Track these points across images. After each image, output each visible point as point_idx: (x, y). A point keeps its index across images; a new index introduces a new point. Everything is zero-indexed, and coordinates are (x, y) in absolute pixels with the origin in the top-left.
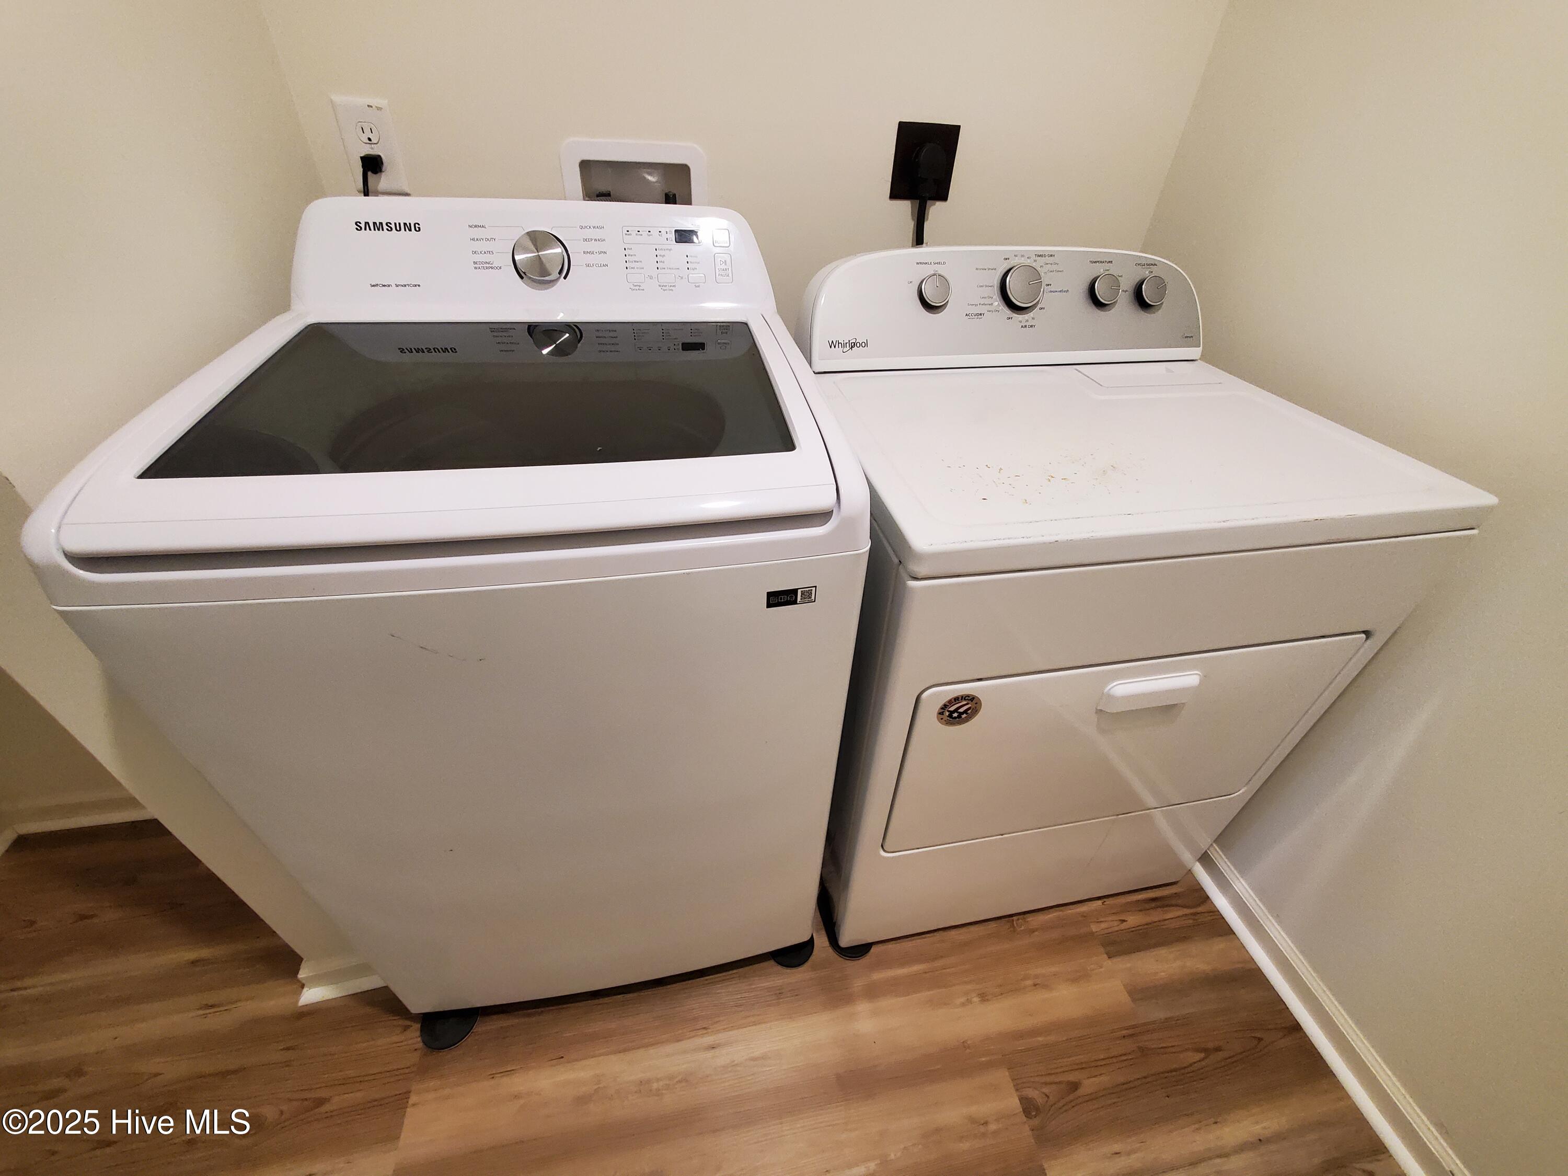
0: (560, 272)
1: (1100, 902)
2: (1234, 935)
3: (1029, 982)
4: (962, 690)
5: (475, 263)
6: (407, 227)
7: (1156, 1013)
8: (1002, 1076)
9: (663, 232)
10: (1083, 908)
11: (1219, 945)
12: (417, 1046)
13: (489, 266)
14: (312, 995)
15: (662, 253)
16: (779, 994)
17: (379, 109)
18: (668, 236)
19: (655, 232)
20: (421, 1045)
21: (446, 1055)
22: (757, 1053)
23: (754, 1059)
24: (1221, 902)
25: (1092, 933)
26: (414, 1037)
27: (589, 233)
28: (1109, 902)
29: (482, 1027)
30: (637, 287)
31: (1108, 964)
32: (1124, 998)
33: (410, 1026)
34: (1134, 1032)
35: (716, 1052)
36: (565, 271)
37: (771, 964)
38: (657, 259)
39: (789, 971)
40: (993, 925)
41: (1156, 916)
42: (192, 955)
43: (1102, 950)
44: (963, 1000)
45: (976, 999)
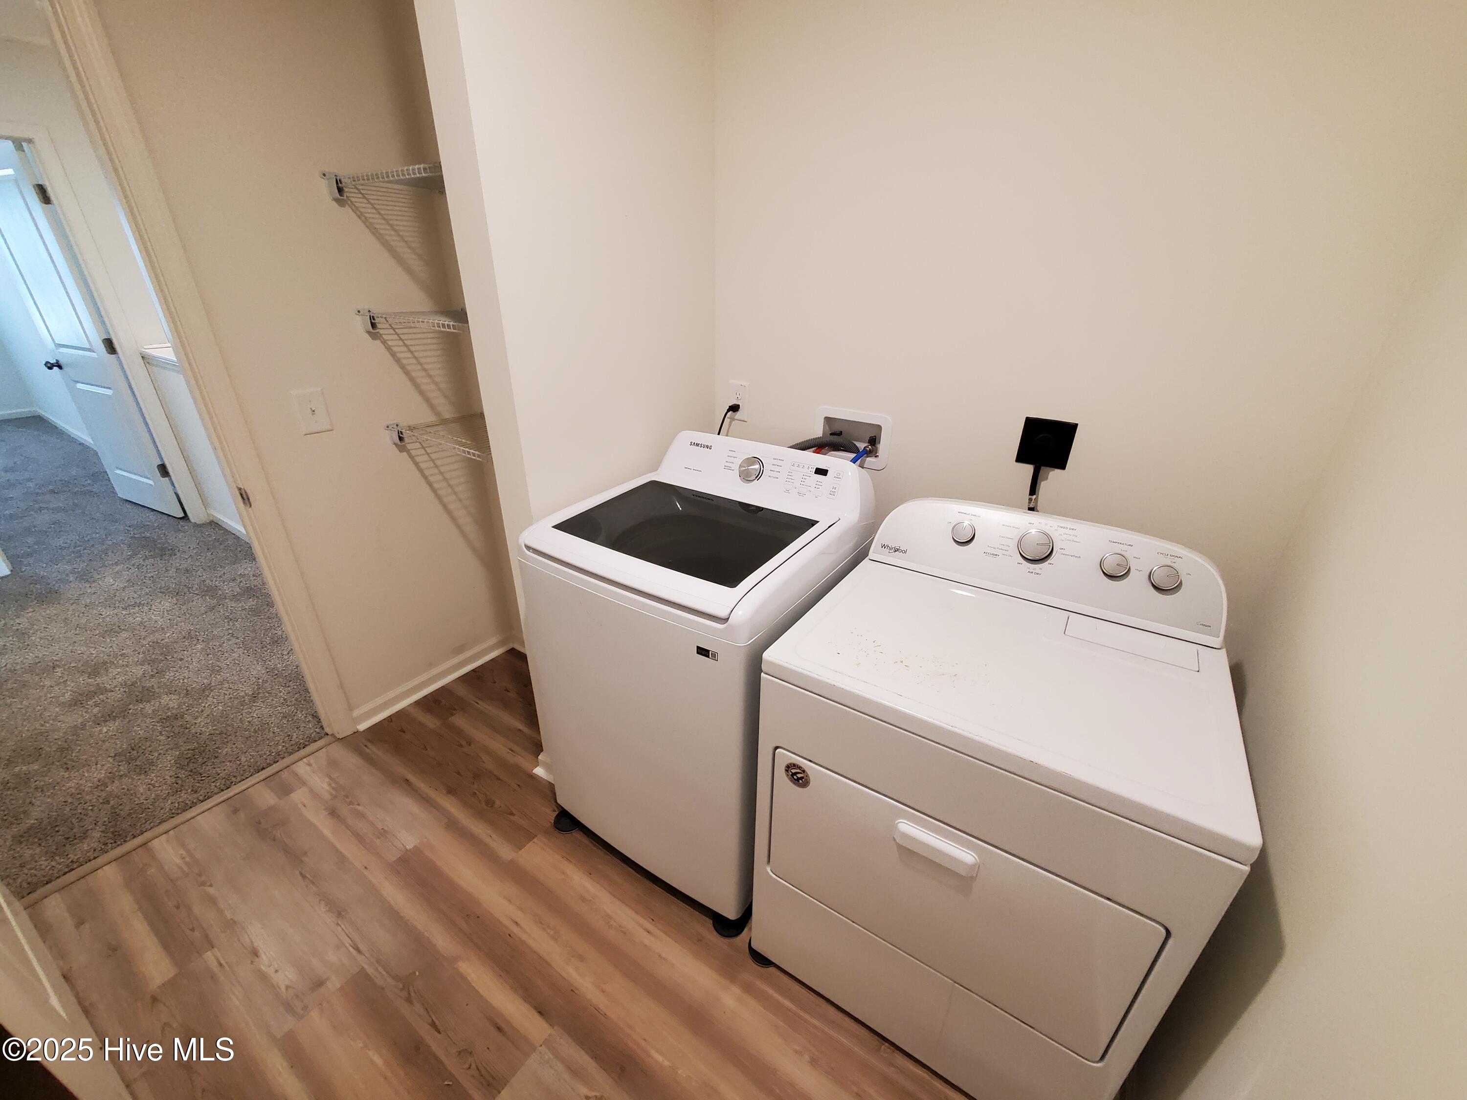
0: (756, 477)
4: (799, 761)
5: (725, 466)
6: (707, 447)
9: (810, 468)
12: (551, 821)
13: (730, 469)
14: (539, 771)
15: (805, 477)
17: (745, 386)
18: (812, 470)
19: (806, 467)
20: (553, 822)
21: (556, 832)
22: (664, 955)
23: (660, 956)
26: (552, 815)
27: (776, 462)
29: (577, 835)
30: (788, 491)
33: (556, 811)
35: (648, 935)
36: (758, 477)
37: (709, 922)
38: (802, 480)
39: (715, 933)
42: (521, 727)
44: (798, 1048)
45: (807, 1057)
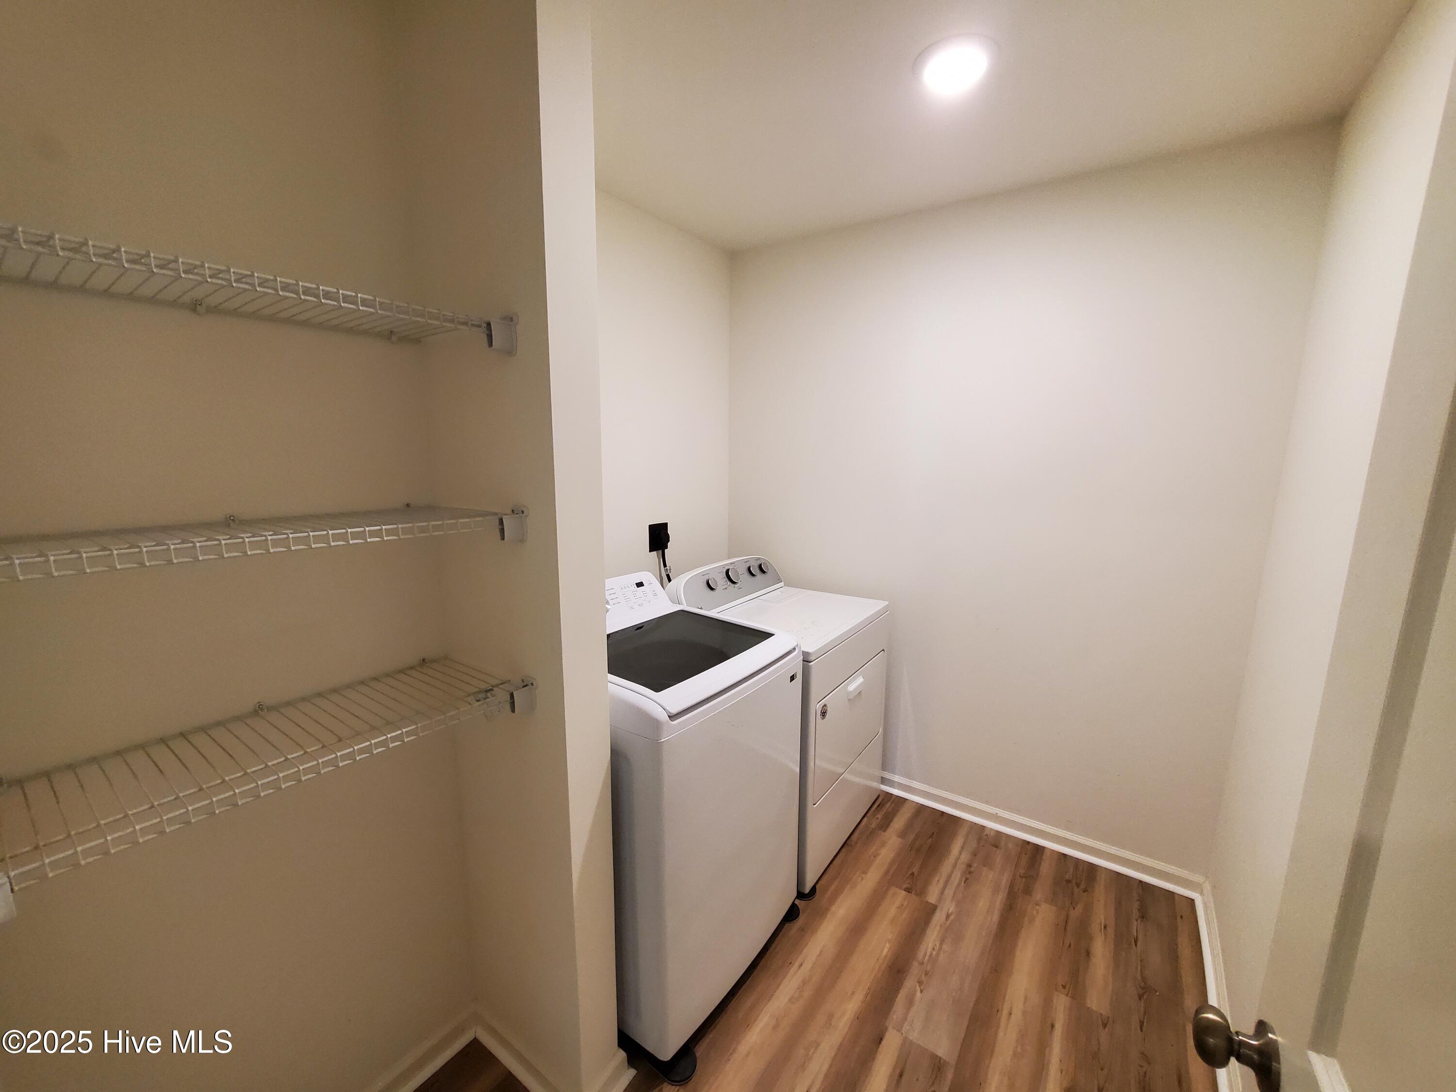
1: (866, 818)
2: (907, 801)
3: (872, 858)
7: (912, 837)
8: (893, 890)
10: (863, 823)
11: (906, 805)
16: (802, 930)
24: (896, 792)
25: (873, 829)
28: (868, 815)
29: (699, 1051)
31: (886, 833)
32: (900, 840)
34: (912, 846)
39: (797, 920)
40: (843, 850)
41: (884, 810)
43: (880, 831)
44: (860, 879)
45: (864, 875)
